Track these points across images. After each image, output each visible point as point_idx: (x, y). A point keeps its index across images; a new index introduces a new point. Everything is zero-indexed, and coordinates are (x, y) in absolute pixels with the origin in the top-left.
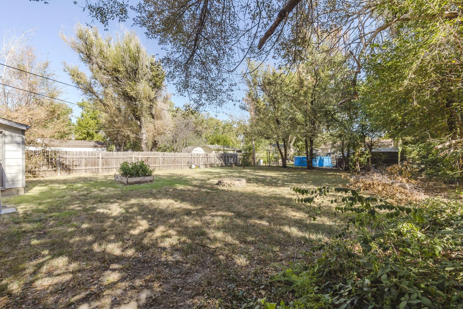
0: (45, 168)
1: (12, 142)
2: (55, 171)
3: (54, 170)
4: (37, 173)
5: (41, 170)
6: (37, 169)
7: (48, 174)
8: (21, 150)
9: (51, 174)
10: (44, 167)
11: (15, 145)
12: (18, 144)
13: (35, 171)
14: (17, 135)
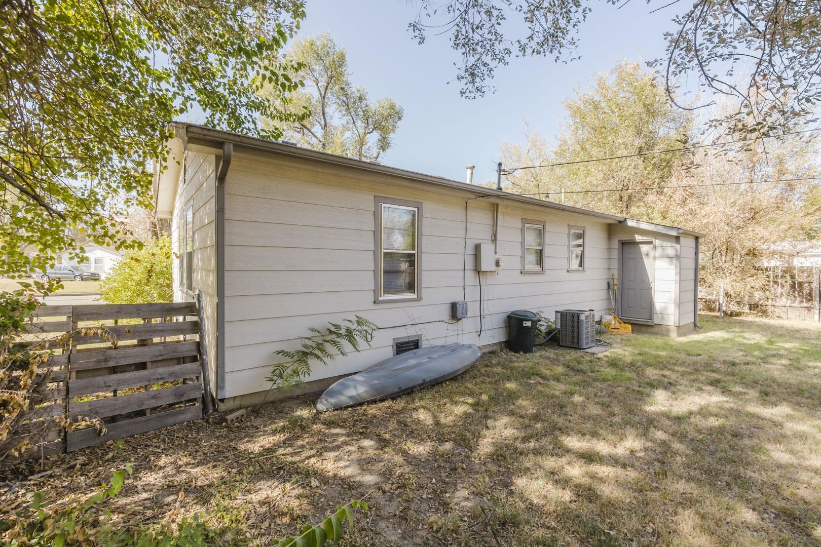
0: (783, 301)
1: (662, 257)
2: (809, 309)
3: (807, 308)
4: (770, 309)
5: (777, 304)
6: (770, 302)
7: (792, 314)
8: (673, 267)
9: (798, 314)
10: (784, 299)
11: (667, 260)
12: (670, 258)
13: (766, 305)
14: (669, 244)
